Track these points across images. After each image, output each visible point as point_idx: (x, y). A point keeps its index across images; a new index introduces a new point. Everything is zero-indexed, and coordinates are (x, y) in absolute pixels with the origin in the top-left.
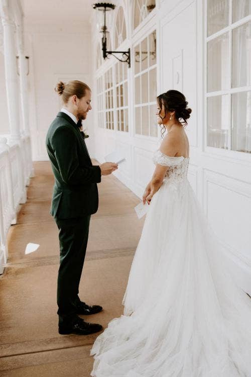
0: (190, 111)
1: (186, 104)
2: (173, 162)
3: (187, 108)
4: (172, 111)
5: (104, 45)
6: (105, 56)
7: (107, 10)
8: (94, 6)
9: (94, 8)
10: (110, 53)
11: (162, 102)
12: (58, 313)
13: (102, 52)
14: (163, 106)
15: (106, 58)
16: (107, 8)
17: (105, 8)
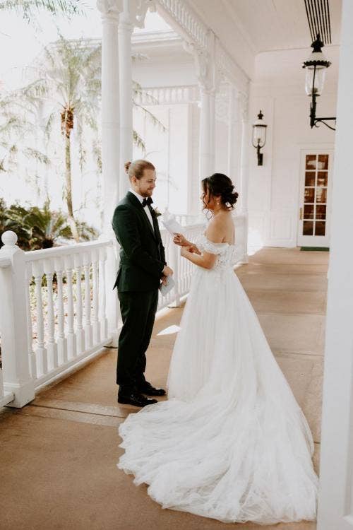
0: (236, 195)
1: (232, 187)
2: (218, 249)
3: (233, 193)
4: (218, 196)
5: (313, 111)
6: (313, 124)
7: (318, 69)
8: (303, 65)
9: (304, 67)
10: (320, 120)
11: (208, 186)
12: (117, 383)
13: (309, 119)
14: (208, 190)
15: (314, 127)
16: (318, 67)
17: (315, 66)
